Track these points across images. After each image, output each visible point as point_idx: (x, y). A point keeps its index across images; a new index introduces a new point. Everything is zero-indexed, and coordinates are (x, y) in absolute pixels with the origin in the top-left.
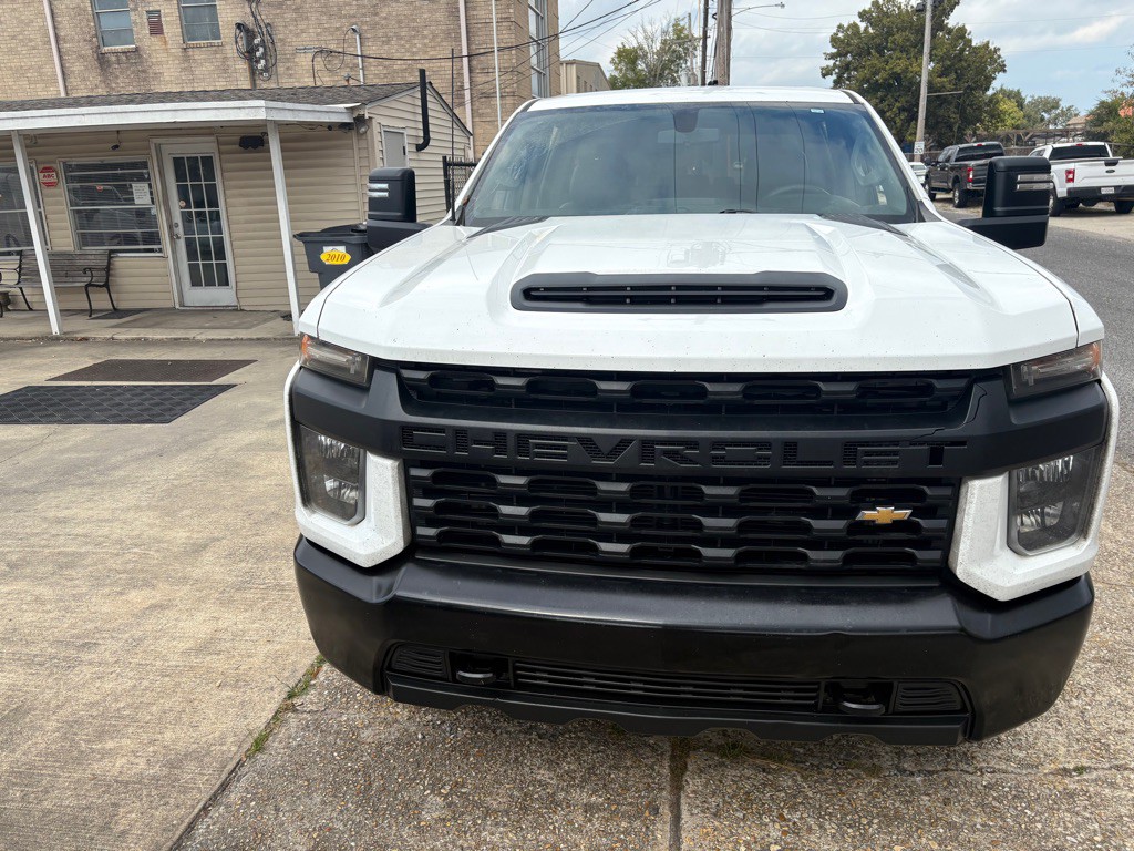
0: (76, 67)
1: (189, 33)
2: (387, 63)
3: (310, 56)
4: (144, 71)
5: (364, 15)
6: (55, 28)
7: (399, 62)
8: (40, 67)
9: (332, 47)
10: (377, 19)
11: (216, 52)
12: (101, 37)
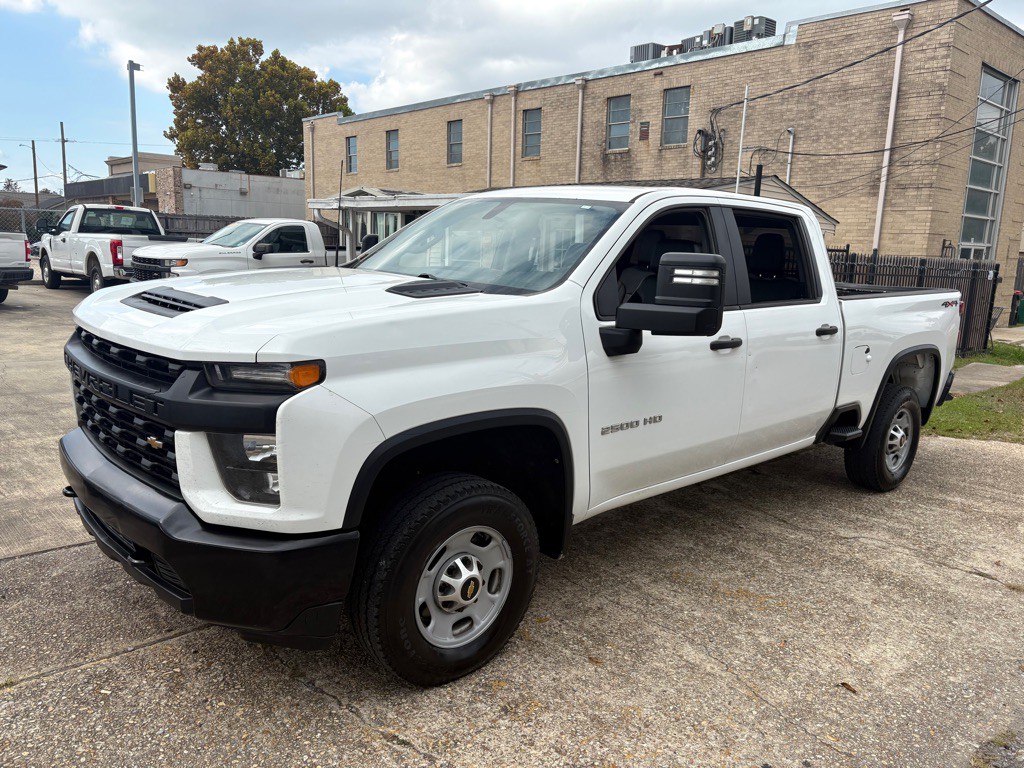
0: (588, 164)
1: (666, 139)
2: (813, 158)
3: (750, 154)
4: (630, 167)
5: (801, 119)
6: (582, 136)
7: (824, 158)
8: (568, 164)
9: (769, 146)
10: (812, 121)
11: (681, 152)
12: (609, 143)
